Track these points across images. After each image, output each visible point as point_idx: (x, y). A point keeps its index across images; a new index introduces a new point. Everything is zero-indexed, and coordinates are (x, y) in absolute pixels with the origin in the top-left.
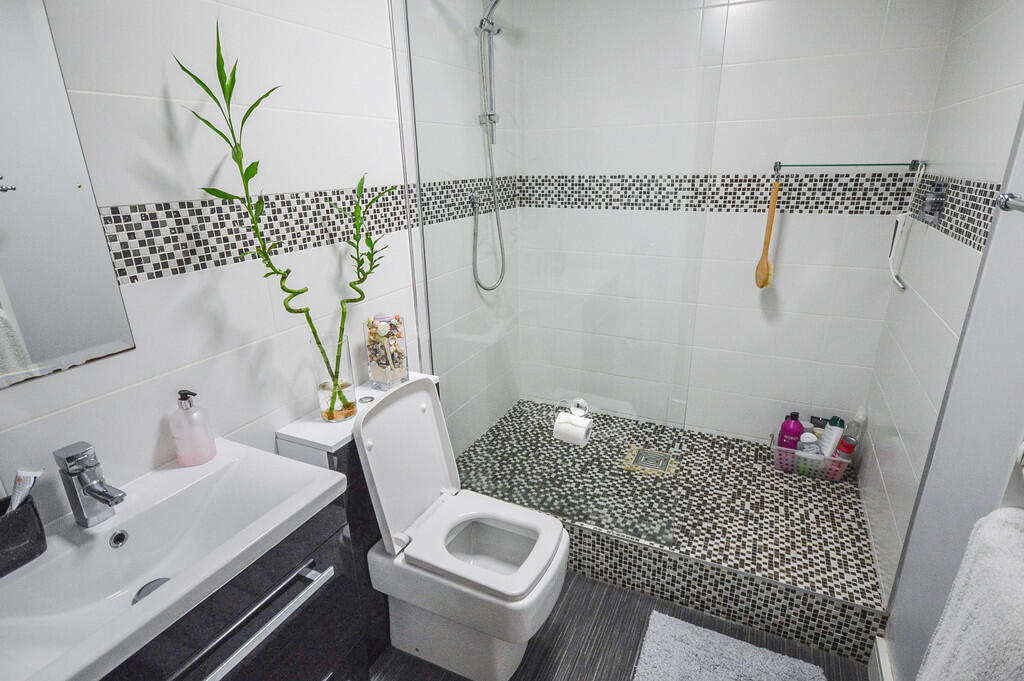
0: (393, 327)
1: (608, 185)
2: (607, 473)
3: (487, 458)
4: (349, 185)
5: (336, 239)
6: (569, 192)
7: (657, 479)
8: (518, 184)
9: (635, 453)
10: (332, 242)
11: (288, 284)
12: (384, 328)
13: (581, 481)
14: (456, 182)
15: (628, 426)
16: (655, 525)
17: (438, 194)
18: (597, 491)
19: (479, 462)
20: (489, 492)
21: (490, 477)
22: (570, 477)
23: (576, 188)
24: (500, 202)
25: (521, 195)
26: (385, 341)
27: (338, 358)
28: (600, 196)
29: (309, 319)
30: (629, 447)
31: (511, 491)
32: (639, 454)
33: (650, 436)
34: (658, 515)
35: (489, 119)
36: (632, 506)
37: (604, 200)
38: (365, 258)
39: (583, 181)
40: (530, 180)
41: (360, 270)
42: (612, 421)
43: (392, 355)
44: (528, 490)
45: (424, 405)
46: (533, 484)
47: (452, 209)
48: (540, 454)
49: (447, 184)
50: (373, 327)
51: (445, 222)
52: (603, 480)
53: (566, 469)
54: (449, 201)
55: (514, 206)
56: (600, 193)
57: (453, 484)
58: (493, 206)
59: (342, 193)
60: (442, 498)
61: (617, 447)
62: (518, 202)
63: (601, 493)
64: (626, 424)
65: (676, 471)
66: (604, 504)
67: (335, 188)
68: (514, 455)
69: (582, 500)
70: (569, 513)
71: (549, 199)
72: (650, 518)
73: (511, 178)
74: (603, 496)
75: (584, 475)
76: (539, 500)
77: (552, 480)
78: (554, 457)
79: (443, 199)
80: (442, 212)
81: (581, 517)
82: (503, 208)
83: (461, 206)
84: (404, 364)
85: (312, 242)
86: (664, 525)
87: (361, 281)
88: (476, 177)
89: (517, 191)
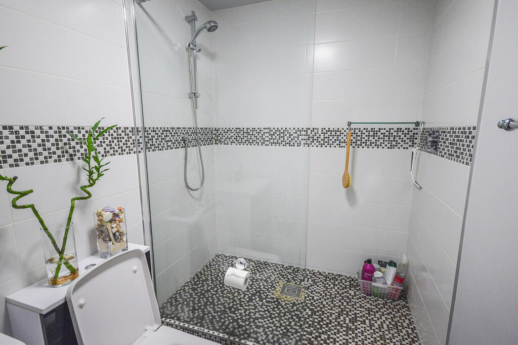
0: (115, 215)
1: (262, 133)
2: (264, 301)
3: (191, 295)
4: (89, 124)
5: (75, 158)
6: (242, 137)
7: (294, 304)
8: (214, 132)
9: (281, 286)
10: (72, 159)
11: (14, 188)
12: (108, 216)
13: (248, 308)
14: (173, 128)
15: (278, 268)
16: (292, 339)
17: (160, 134)
18: (257, 315)
19: (186, 297)
20: (188, 320)
21: (191, 308)
22: (241, 306)
23: (245, 135)
24: (203, 141)
25: (216, 138)
26: (109, 225)
27: (65, 239)
28: (258, 139)
29: (36, 212)
30: (278, 283)
31: (202, 318)
32: (284, 288)
33: (290, 274)
34: (294, 331)
35: (194, 95)
36: (278, 325)
37: (260, 141)
38: (94, 171)
39: (249, 131)
40: (221, 130)
41: (90, 178)
42: (269, 266)
43: (114, 235)
44: (214, 317)
45: (135, 268)
46: (217, 312)
47: (170, 143)
48: (225, 289)
49: (166, 129)
50: (100, 216)
51: (164, 150)
52: (261, 306)
53: (240, 299)
54: (167, 139)
55: (212, 144)
56: (258, 137)
57: (156, 322)
58: (197, 143)
59: (83, 128)
60: (145, 334)
61: (271, 282)
62: (214, 142)
63: (259, 316)
64: (277, 267)
65: (305, 297)
66: (261, 324)
67: (77, 125)
68: (208, 291)
69: (247, 323)
70: (238, 334)
71: (231, 140)
72: (289, 334)
73: (210, 129)
74: (261, 319)
75: (250, 303)
76: (220, 324)
77: (230, 308)
78: (233, 291)
79: (163, 137)
80: (162, 145)
81: (246, 336)
82: (205, 145)
83: (176, 142)
84: (125, 239)
85: (53, 159)
86: (298, 338)
87: (91, 185)
88: (187, 126)
89: (214, 136)
